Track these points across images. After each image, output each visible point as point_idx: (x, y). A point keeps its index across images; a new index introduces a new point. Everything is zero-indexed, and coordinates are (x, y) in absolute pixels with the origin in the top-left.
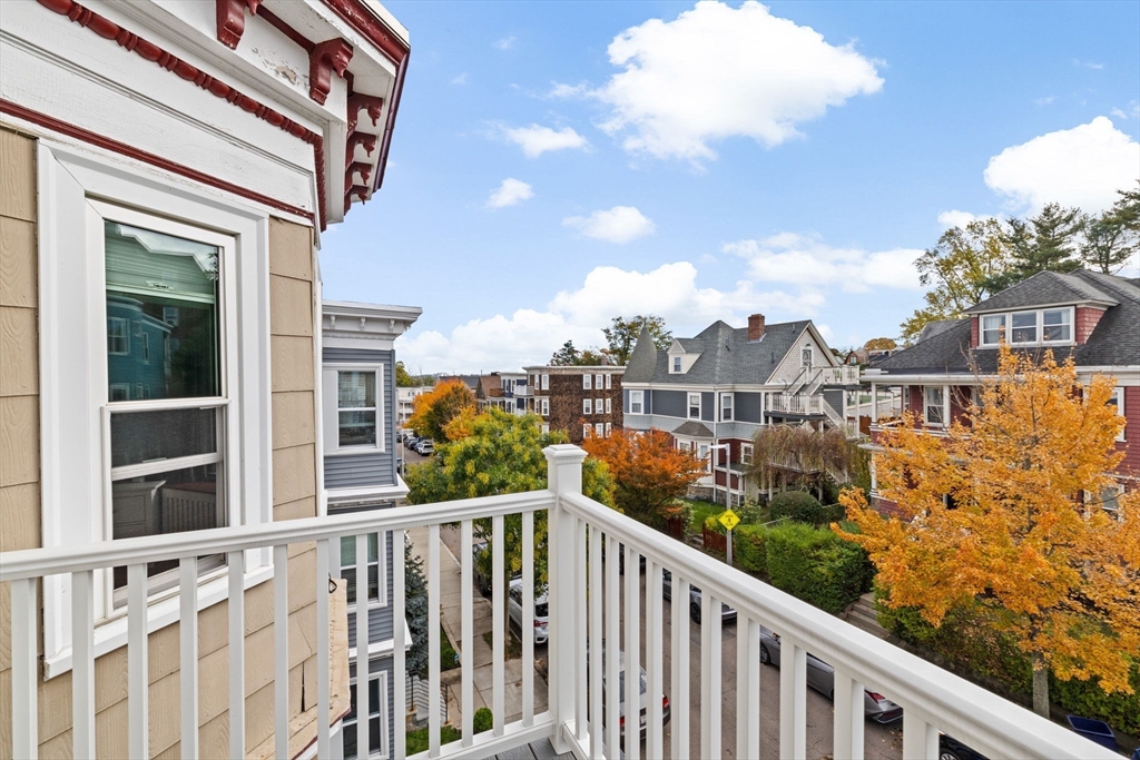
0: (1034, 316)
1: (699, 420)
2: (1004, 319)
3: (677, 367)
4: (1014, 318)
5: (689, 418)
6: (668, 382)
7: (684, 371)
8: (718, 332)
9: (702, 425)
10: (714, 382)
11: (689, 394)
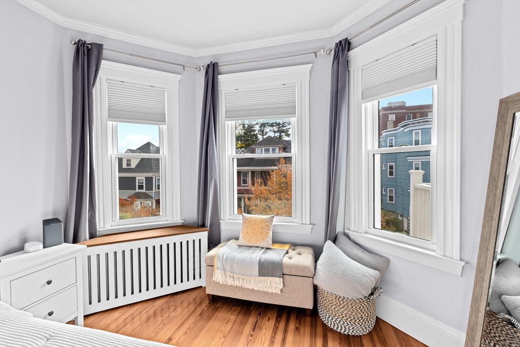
0: (269, 149)
1: (144, 191)
2: (262, 149)
3: (128, 165)
4: (265, 149)
5: (137, 190)
6: (123, 172)
7: (133, 165)
8: (150, 147)
9: (145, 193)
10: (153, 172)
11: (137, 179)
